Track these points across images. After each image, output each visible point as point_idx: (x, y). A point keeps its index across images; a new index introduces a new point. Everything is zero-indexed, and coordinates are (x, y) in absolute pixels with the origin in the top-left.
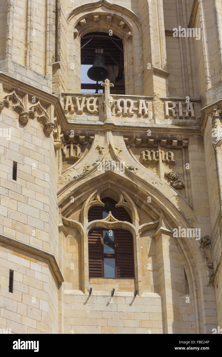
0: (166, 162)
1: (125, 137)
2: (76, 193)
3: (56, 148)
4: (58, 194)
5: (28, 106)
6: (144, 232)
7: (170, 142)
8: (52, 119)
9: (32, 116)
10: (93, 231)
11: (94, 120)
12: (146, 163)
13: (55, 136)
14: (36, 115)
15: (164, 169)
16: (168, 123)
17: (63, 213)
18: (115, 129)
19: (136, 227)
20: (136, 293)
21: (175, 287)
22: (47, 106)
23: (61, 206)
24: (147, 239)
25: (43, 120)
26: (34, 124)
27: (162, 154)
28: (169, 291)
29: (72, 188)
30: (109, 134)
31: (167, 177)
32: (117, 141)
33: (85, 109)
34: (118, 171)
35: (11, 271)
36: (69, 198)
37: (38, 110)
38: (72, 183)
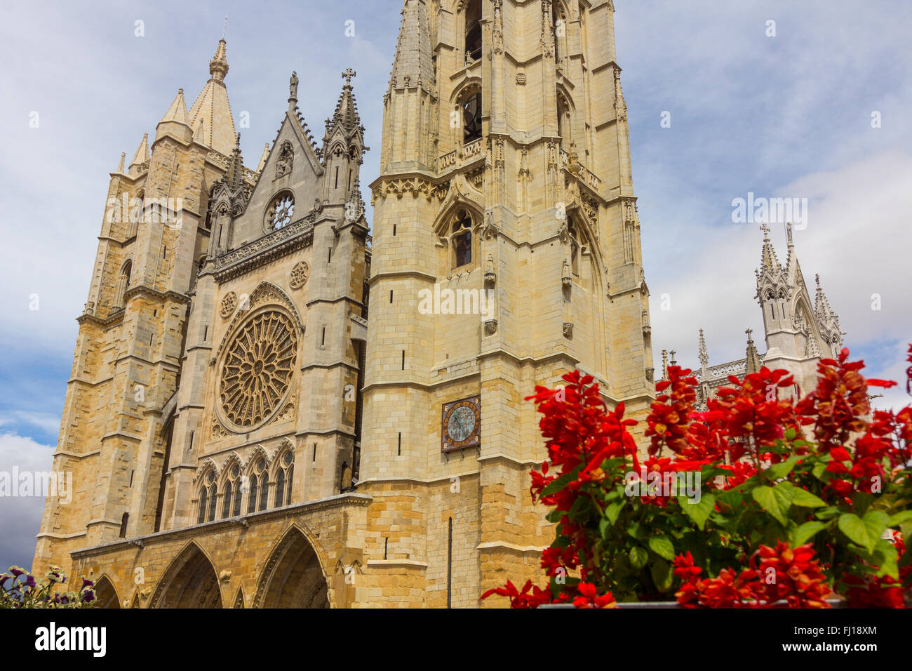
1: (465, 173)
2: (444, 220)
3: (429, 200)
4: (433, 226)
5: (401, 186)
6: (475, 231)
9: (404, 191)
10: (454, 239)
13: (426, 193)
14: (407, 188)
17: (440, 235)
18: (460, 171)
19: (472, 229)
20: (471, 271)
22: (412, 180)
23: (436, 232)
24: (476, 236)
25: (412, 190)
26: (406, 195)
29: (441, 218)
30: (457, 175)
32: (459, 179)
33: (451, 163)
34: (461, 199)
35: (392, 291)
36: (440, 225)
37: (408, 185)
38: (439, 216)
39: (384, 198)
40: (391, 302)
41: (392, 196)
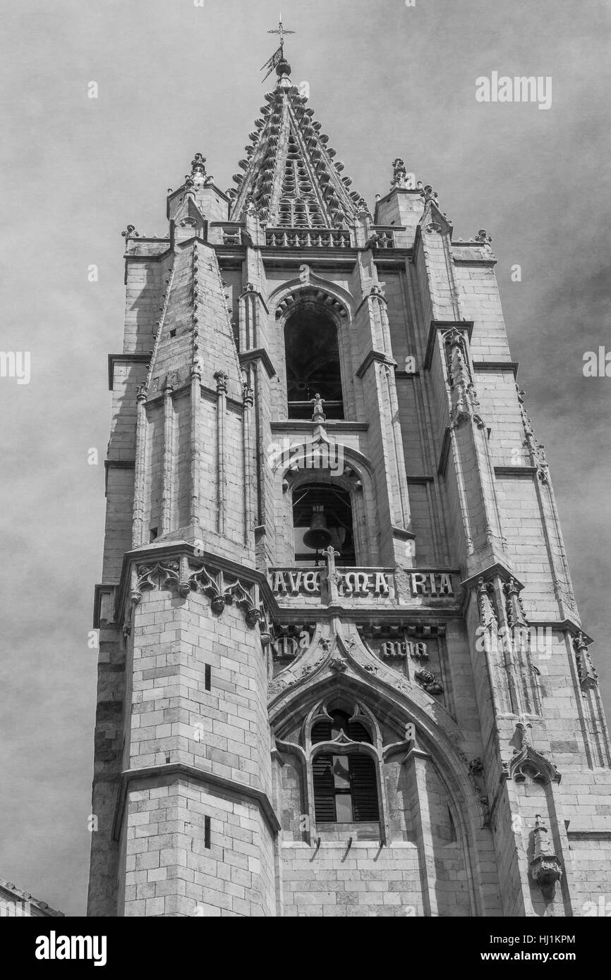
0: (416, 658)
1: (358, 624)
2: (294, 704)
3: (264, 644)
4: (269, 707)
5: (223, 588)
6: (389, 756)
7: (420, 629)
8: (258, 604)
9: (229, 600)
10: (320, 756)
11: (315, 603)
12: (389, 660)
13: (262, 627)
14: (235, 599)
15: (414, 667)
16: (417, 604)
18: (345, 615)
19: (379, 749)
20: (383, 843)
21: (437, 832)
22: (249, 586)
23: (273, 724)
24: (395, 766)
25: (244, 606)
26: (232, 612)
27: (410, 648)
28: (428, 839)
29: (287, 699)
30: (337, 621)
31: (419, 677)
32: (347, 630)
33: (302, 589)
34: (350, 673)
35: (208, 820)
36: (284, 713)
37: (238, 592)
38: (287, 692)
39: (182, 595)
40: (208, 845)
41: (197, 599)
